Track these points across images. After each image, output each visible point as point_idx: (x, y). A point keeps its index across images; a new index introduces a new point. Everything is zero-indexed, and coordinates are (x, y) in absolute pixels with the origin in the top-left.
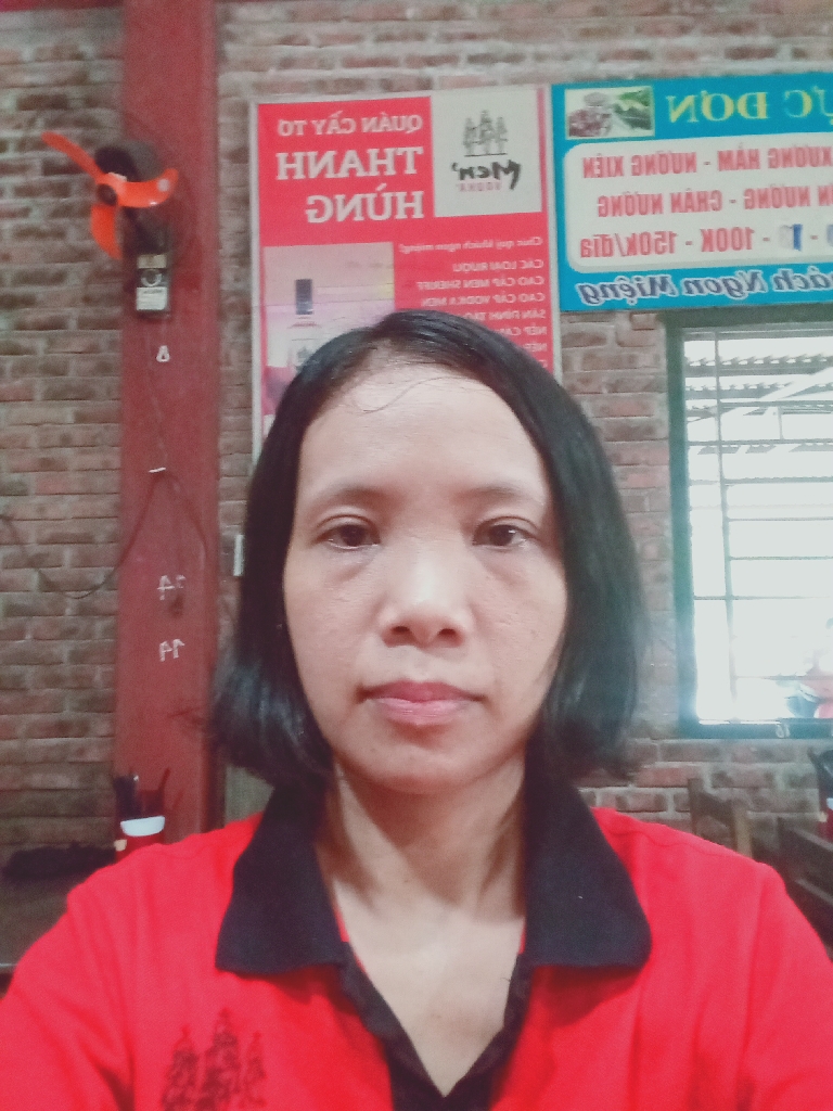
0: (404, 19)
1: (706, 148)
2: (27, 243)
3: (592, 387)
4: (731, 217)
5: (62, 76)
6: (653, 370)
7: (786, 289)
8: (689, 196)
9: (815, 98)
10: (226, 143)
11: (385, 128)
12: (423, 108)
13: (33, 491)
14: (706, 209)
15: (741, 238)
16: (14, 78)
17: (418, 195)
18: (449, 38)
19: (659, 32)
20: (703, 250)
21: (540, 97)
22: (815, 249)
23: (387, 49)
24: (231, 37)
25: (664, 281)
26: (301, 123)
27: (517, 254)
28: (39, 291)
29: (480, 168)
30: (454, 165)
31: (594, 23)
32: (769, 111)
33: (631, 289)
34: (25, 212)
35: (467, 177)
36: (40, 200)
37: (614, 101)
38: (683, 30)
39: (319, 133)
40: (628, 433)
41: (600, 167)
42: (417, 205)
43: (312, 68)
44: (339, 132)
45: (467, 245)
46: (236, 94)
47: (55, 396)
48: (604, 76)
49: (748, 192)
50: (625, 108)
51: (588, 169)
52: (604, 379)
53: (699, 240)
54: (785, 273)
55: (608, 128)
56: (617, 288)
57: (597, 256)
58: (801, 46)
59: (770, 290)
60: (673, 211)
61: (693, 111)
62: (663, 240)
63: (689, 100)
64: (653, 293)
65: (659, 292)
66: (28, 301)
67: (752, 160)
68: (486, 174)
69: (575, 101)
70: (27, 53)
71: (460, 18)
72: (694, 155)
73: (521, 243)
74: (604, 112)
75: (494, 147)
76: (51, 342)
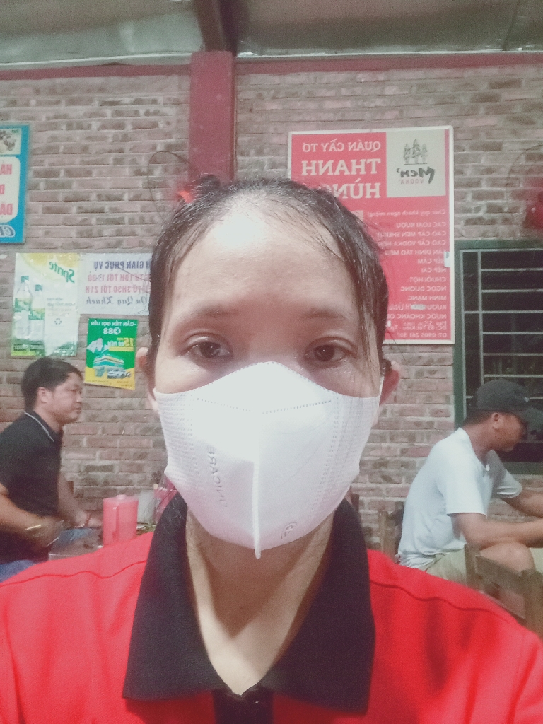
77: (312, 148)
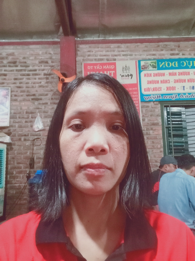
0: (111, 48)
1: (167, 72)
2: (41, 88)
3: (147, 115)
4: (172, 84)
5: (47, 57)
6: (158, 112)
7: (182, 98)
8: (164, 80)
9: (186, 63)
10: (78, 70)
11: (108, 68)
12: (115, 64)
13: (42, 135)
14: (167, 83)
15: (174, 88)
16: (38, 57)
18: (119, 51)
19: (157, 51)
20: (167, 90)
21: (136, 62)
22: (187, 90)
23: (108, 53)
24: (79, 51)
25: (160, 96)
26: (92, 67)
27: (132, 91)
28: (43, 97)
29: (125, 75)
30: (120, 75)
31: (146, 49)
32: (178, 65)
33: (153, 97)
34: (40, 83)
35: (123, 77)
36: (43, 80)
37: (149, 63)
38: (162, 50)
39: (95, 68)
40: (154, 124)
41: (147, 75)
43: (93, 56)
44: (99, 68)
46: (80, 61)
47: (46, 117)
48: (147, 58)
49: (174, 80)
50: (152, 64)
51: (145, 75)
52: (150, 114)
53: (166, 89)
54: (182, 95)
55: (149, 68)
56: (151, 97)
57: (147, 91)
58: (183, 53)
59: (179, 98)
60: (161, 83)
61: (164, 65)
62: (159, 88)
63: (163, 63)
64: (158, 98)
65: (159, 98)
66: (41, 99)
67: (175, 74)
68: (126, 76)
69: (142, 63)
70: (40, 53)
71: (121, 48)
72: (164, 73)
73: (133, 89)
74: (148, 65)
75: (128, 71)
76: (45, 107)
77: (91, 68)
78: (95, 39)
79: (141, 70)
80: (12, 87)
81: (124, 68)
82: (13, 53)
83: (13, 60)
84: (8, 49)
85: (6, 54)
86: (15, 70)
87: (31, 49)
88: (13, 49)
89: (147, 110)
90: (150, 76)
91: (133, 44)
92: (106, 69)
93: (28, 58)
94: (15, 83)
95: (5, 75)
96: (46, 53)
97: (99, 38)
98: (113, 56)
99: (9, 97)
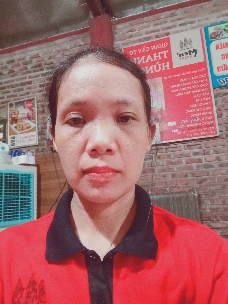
0: (161, 19)
3: (225, 108)
11: (158, 48)
12: (168, 40)
17: (168, 63)
18: (173, 21)
21: (201, 30)
23: (157, 27)
24: (116, 33)
26: (135, 51)
27: (198, 74)
29: (185, 53)
30: (178, 54)
31: (215, 8)
35: (182, 56)
37: (223, 28)
39: (140, 52)
41: (221, 46)
42: (168, 66)
43: (137, 36)
44: (145, 51)
45: (183, 74)
48: (219, 22)
50: (227, 29)
51: (217, 47)
55: (222, 35)
57: (223, 70)
68: (187, 54)
69: (211, 30)
71: (176, 15)
73: (199, 71)
74: (220, 31)
78: (138, 13)
79: (210, 40)
80: (38, 97)
81: (182, 43)
82: (38, 54)
83: (38, 63)
84: (31, 51)
85: (30, 57)
86: (40, 75)
87: (57, 44)
88: (36, 50)
89: (224, 99)
90: (226, 47)
91: (194, 6)
92: (156, 50)
93: (55, 57)
94: (40, 91)
95: (30, 83)
96: (75, 46)
97: (144, 11)
98: (166, 30)
99: (35, 109)
